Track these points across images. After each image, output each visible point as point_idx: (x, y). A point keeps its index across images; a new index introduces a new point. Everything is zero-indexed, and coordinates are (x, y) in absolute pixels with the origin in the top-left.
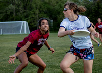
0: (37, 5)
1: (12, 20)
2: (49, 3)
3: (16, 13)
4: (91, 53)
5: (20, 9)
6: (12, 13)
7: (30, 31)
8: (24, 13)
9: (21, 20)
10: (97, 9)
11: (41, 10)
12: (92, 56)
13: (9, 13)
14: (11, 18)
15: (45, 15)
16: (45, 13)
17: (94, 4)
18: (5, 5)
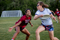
0: (26, 2)
1: (14, 10)
2: (32, 1)
3: (16, 6)
4: (52, 27)
5: (18, 4)
6: (14, 6)
7: (23, 15)
8: (20, 6)
9: (19, 10)
10: (57, 4)
11: (28, 4)
12: (53, 29)
13: (12, 6)
14: (13, 9)
15: (31, 7)
16: (31, 6)
17: (55, 1)
18: (10, 2)
